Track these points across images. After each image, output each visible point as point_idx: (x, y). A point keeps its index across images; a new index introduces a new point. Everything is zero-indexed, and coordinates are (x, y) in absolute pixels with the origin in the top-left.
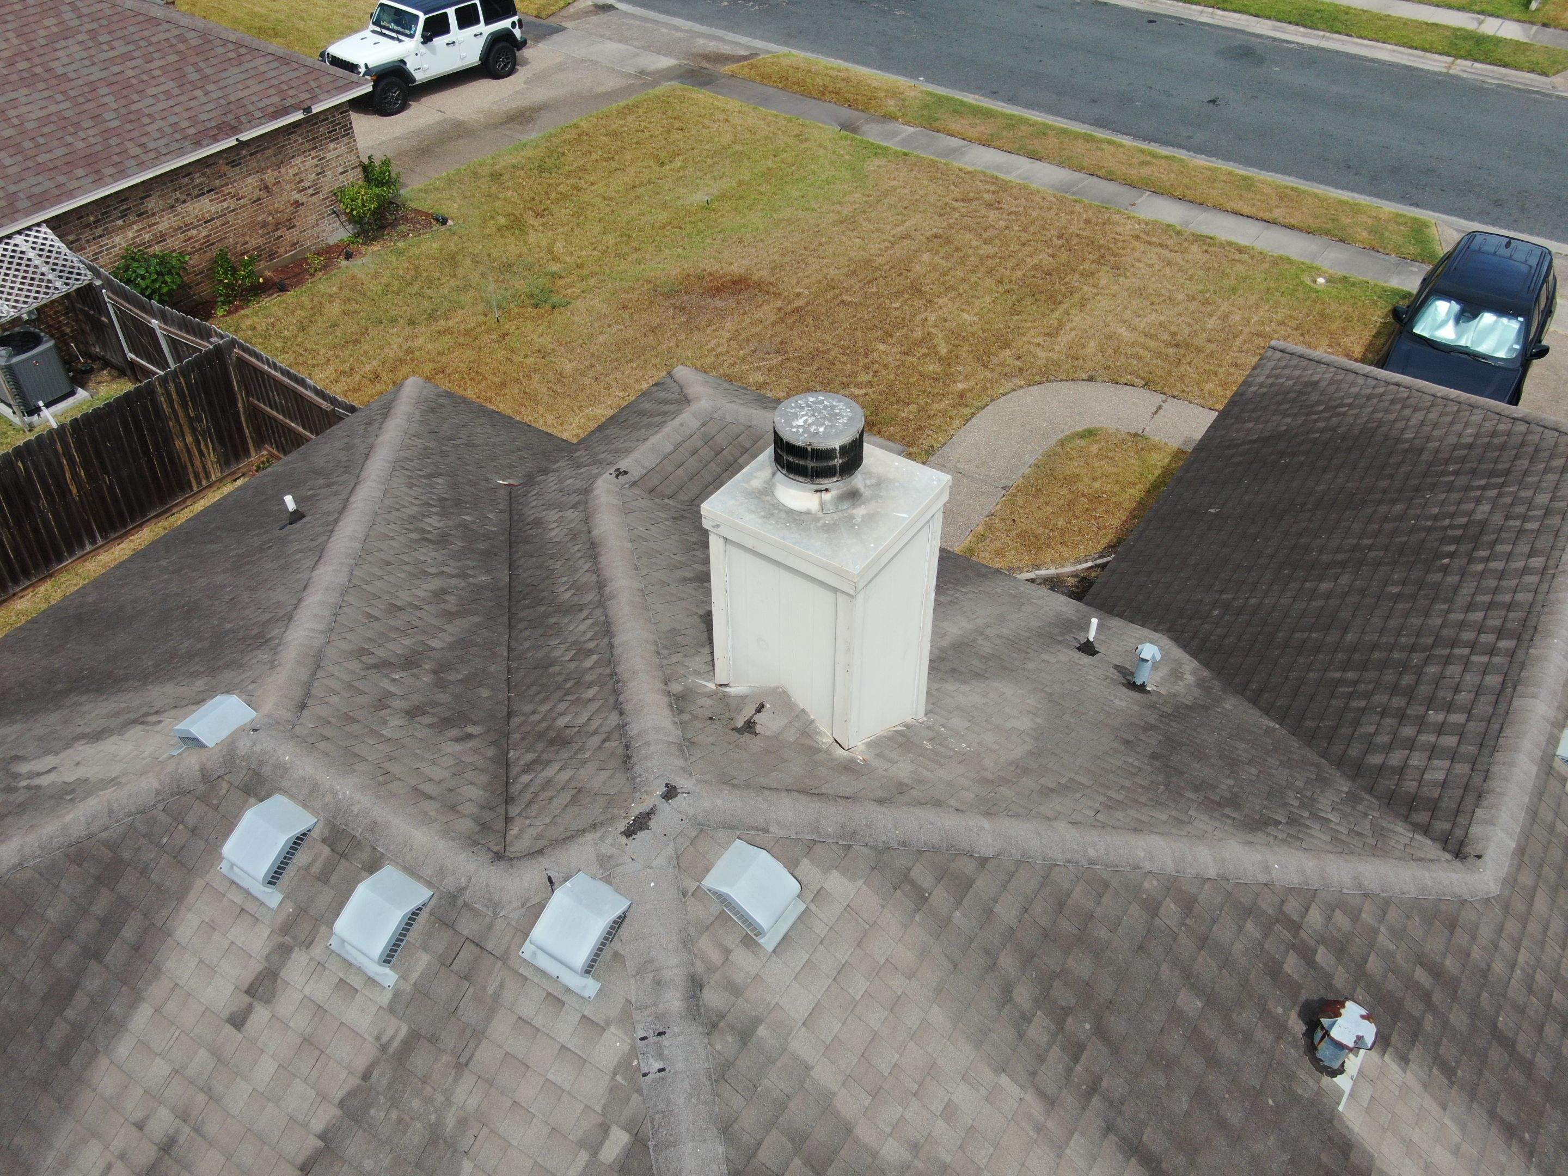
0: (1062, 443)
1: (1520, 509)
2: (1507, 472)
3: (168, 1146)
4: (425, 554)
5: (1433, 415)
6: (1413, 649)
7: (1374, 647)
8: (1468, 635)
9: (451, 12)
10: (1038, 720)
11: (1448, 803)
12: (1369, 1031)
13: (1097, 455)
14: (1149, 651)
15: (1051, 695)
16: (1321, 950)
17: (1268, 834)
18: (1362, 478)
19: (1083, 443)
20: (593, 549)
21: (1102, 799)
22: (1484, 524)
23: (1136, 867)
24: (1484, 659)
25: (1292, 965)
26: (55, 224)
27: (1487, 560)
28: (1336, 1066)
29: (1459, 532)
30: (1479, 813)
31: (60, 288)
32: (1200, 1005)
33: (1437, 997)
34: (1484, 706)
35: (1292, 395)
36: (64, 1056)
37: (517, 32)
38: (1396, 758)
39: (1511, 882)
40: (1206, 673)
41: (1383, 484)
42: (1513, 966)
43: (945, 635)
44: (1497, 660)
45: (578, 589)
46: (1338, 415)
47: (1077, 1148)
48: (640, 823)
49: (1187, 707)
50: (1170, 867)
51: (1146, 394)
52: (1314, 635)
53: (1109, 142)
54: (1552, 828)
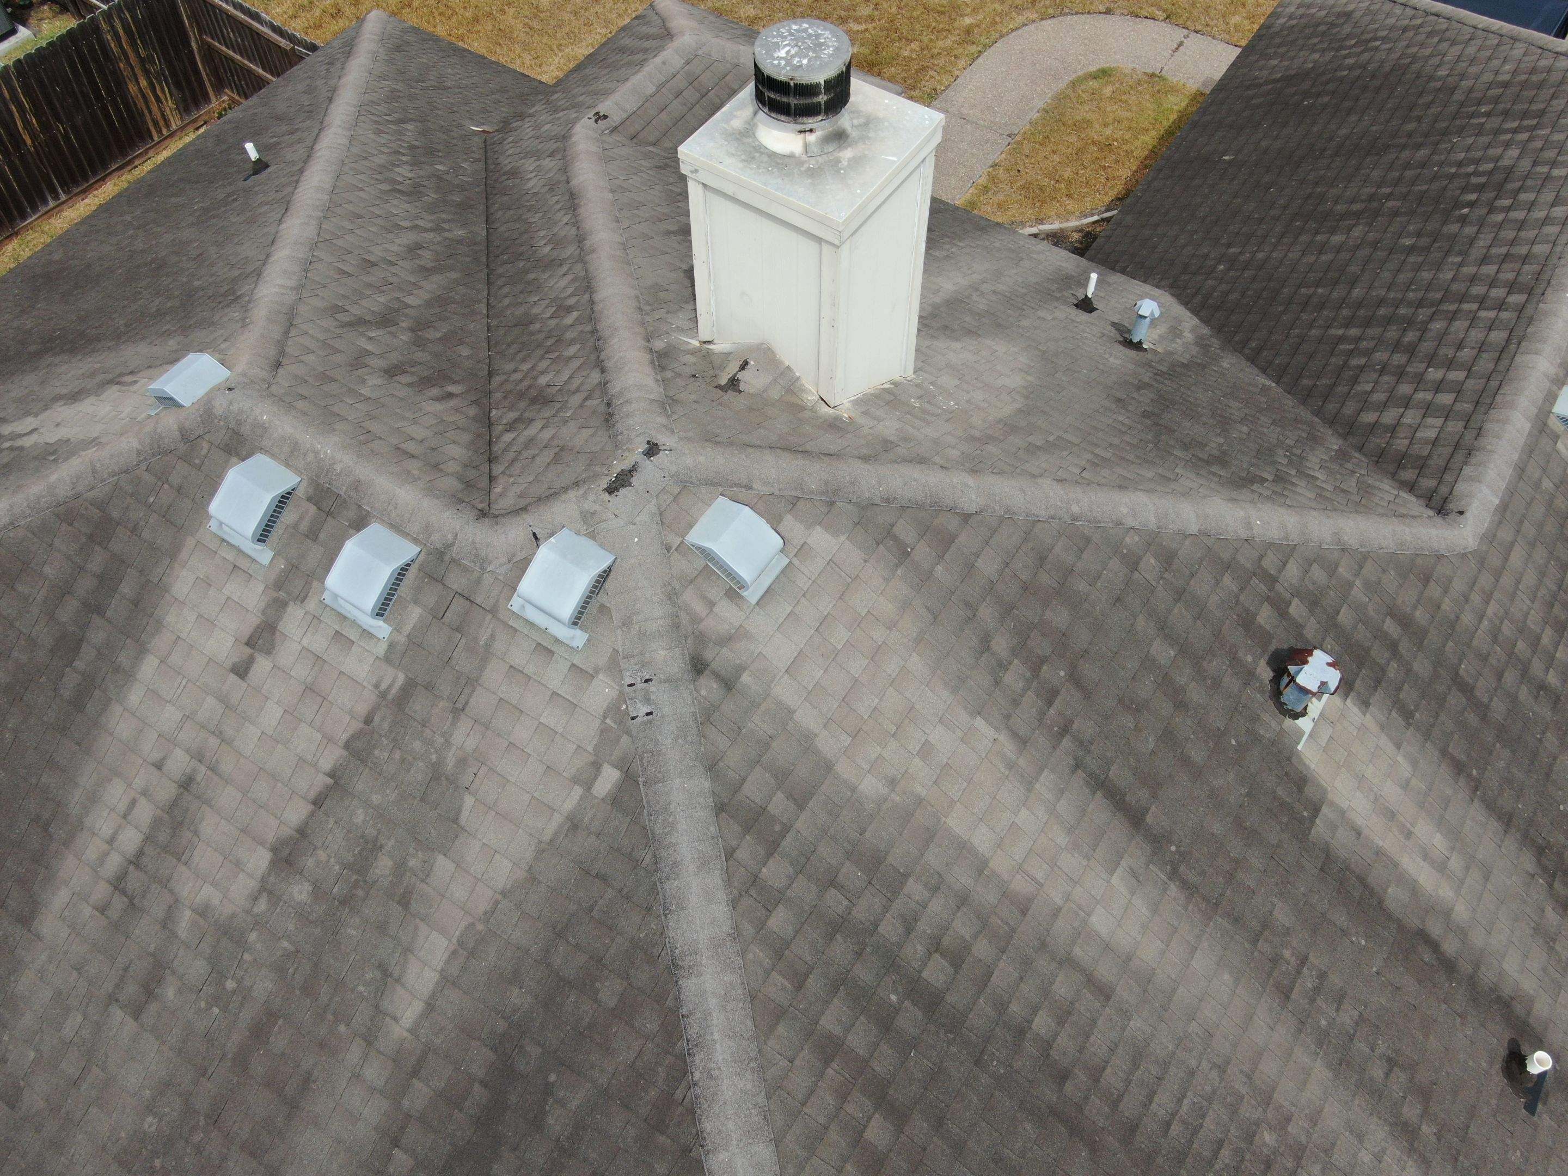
0: (1073, 85)
1: (1550, 154)
2: (1541, 114)
3: (187, 783)
4: (399, 207)
5: (1471, 50)
6: (1420, 304)
7: (1381, 302)
8: (1478, 290)
10: (1030, 378)
11: (1437, 461)
12: (1333, 677)
13: (1111, 98)
14: (1148, 307)
15: (1044, 352)
16: (1296, 602)
17: (1253, 491)
18: (1388, 122)
19: (1093, 84)
20: (573, 201)
21: (1089, 456)
22: (1510, 170)
23: (1119, 523)
24: (1492, 314)
25: (1265, 617)
27: (1508, 209)
28: (1299, 709)
29: (1483, 180)
30: (1467, 470)
32: (1172, 653)
33: (1404, 647)
34: (1485, 363)
35: (1322, 28)
36: (78, 703)
38: (1389, 417)
39: (1489, 537)
40: (1206, 331)
41: (1410, 126)
42: (1481, 617)
43: (938, 291)
44: (1505, 315)
45: (557, 243)
46: (1371, 49)
47: (1045, 784)
48: (622, 481)
49: (1183, 365)
50: (1152, 523)
51: (1165, 28)
52: (1320, 290)
54: (1537, 485)
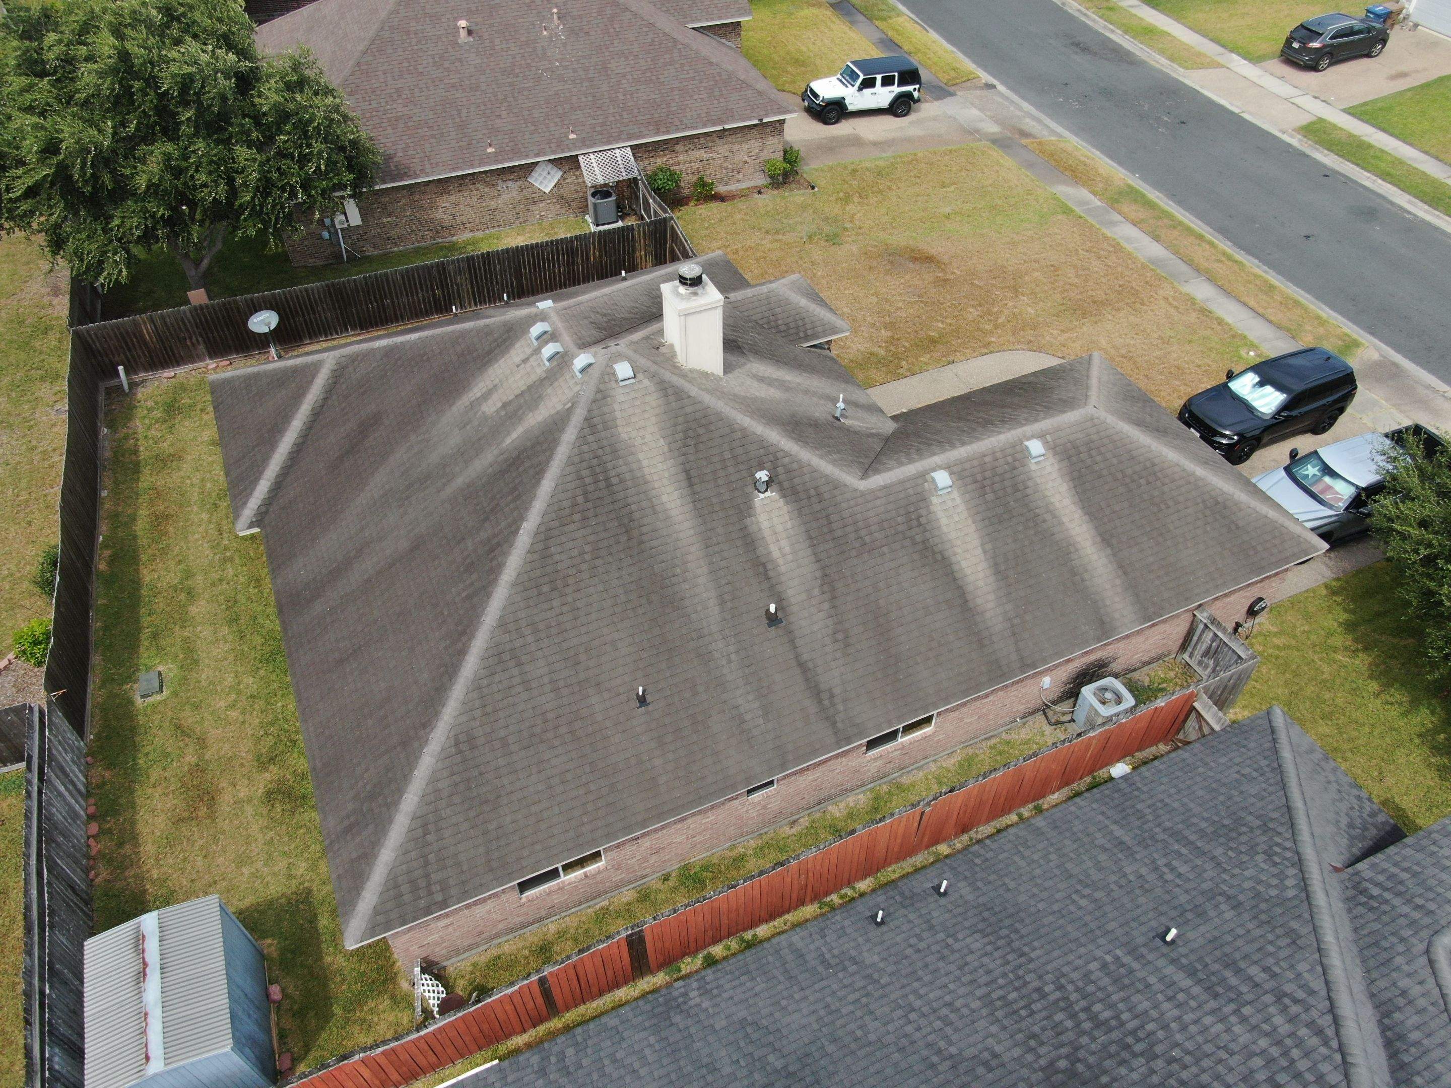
9: (879, 78)
26: (633, 148)
30: (882, 473)
31: (624, 176)
36: (485, 365)
37: (916, 94)
42: (850, 509)
47: (670, 462)
48: (607, 347)
53: (1211, 243)
54: (906, 489)
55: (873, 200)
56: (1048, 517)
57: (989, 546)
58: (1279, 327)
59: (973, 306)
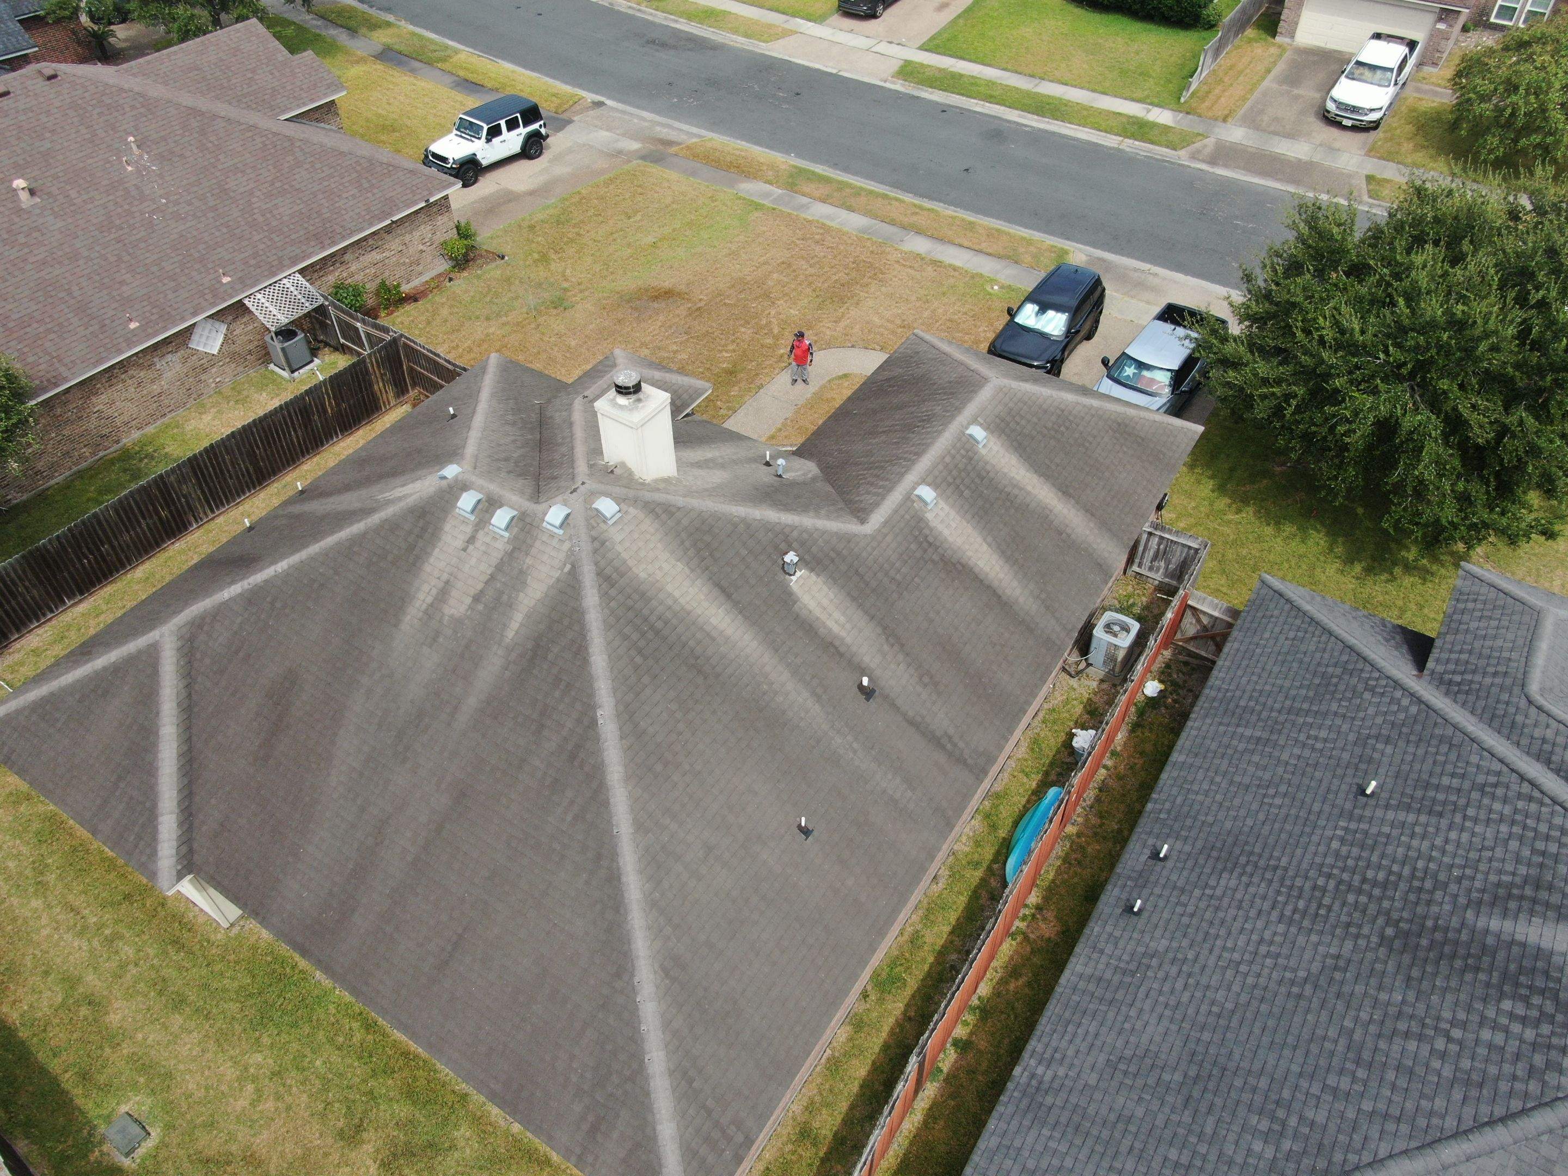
0: (830, 381)
1: (949, 408)
3: (447, 582)
4: (508, 428)
5: (948, 368)
6: (888, 461)
7: (878, 461)
8: (905, 456)
9: (503, 123)
10: (725, 480)
11: (868, 509)
12: (796, 559)
13: (847, 388)
14: (781, 462)
15: (738, 475)
16: (795, 543)
17: (790, 512)
18: (911, 396)
19: (838, 381)
20: (571, 424)
22: (935, 414)
23: (732, 515)
25: (783, 546)
26: (301, 272)
27: (928, 428)
28: (792, 573)
29: (926, 418)
30: (875, 511)
31: (309, 307)
32: (747, 552)
33: (835, 560)
34: (896, 479)
35: (908, 358)
36: (414, 564)
37: (543, 131)
38: (863, 498)
39: (878, 531)
40: (819, 474)
41: (917, 398)
42: (870, 555)
45: (563, 438)
47: (699, 582)
48: (575, 490)
49: (798, 484)
50: (743, 515)
52: (862, 459)
53: (897, 199)
54: (903, 517)
55: (571, 251)
56: (1016, 491)
57: (989, 539)
58: (999, 257)
59: (742, 326)
